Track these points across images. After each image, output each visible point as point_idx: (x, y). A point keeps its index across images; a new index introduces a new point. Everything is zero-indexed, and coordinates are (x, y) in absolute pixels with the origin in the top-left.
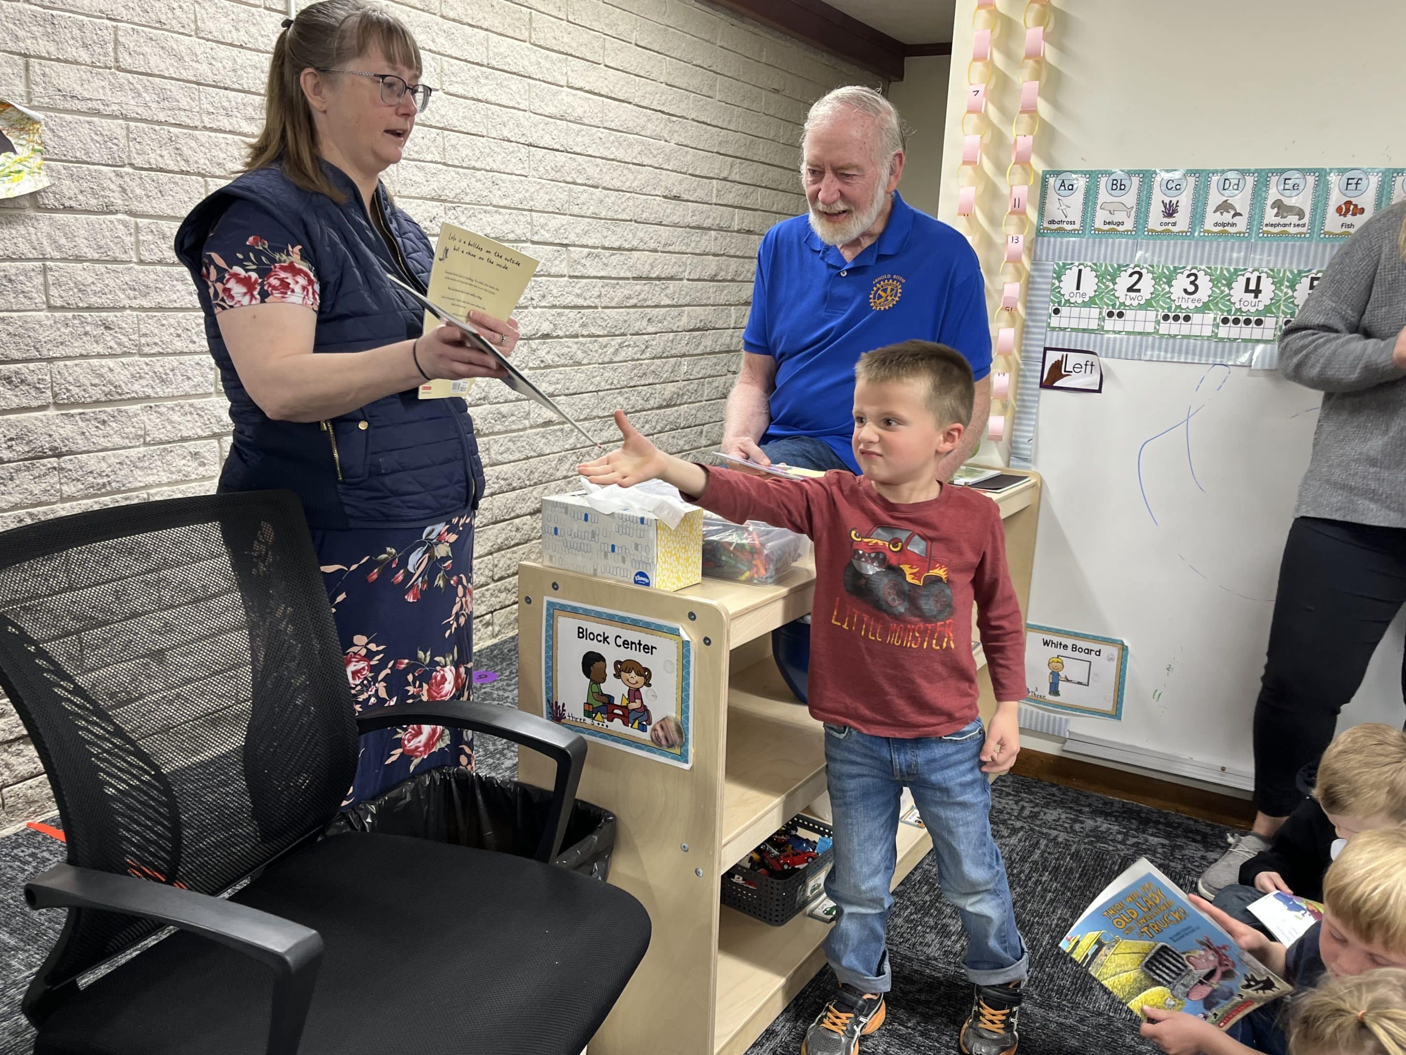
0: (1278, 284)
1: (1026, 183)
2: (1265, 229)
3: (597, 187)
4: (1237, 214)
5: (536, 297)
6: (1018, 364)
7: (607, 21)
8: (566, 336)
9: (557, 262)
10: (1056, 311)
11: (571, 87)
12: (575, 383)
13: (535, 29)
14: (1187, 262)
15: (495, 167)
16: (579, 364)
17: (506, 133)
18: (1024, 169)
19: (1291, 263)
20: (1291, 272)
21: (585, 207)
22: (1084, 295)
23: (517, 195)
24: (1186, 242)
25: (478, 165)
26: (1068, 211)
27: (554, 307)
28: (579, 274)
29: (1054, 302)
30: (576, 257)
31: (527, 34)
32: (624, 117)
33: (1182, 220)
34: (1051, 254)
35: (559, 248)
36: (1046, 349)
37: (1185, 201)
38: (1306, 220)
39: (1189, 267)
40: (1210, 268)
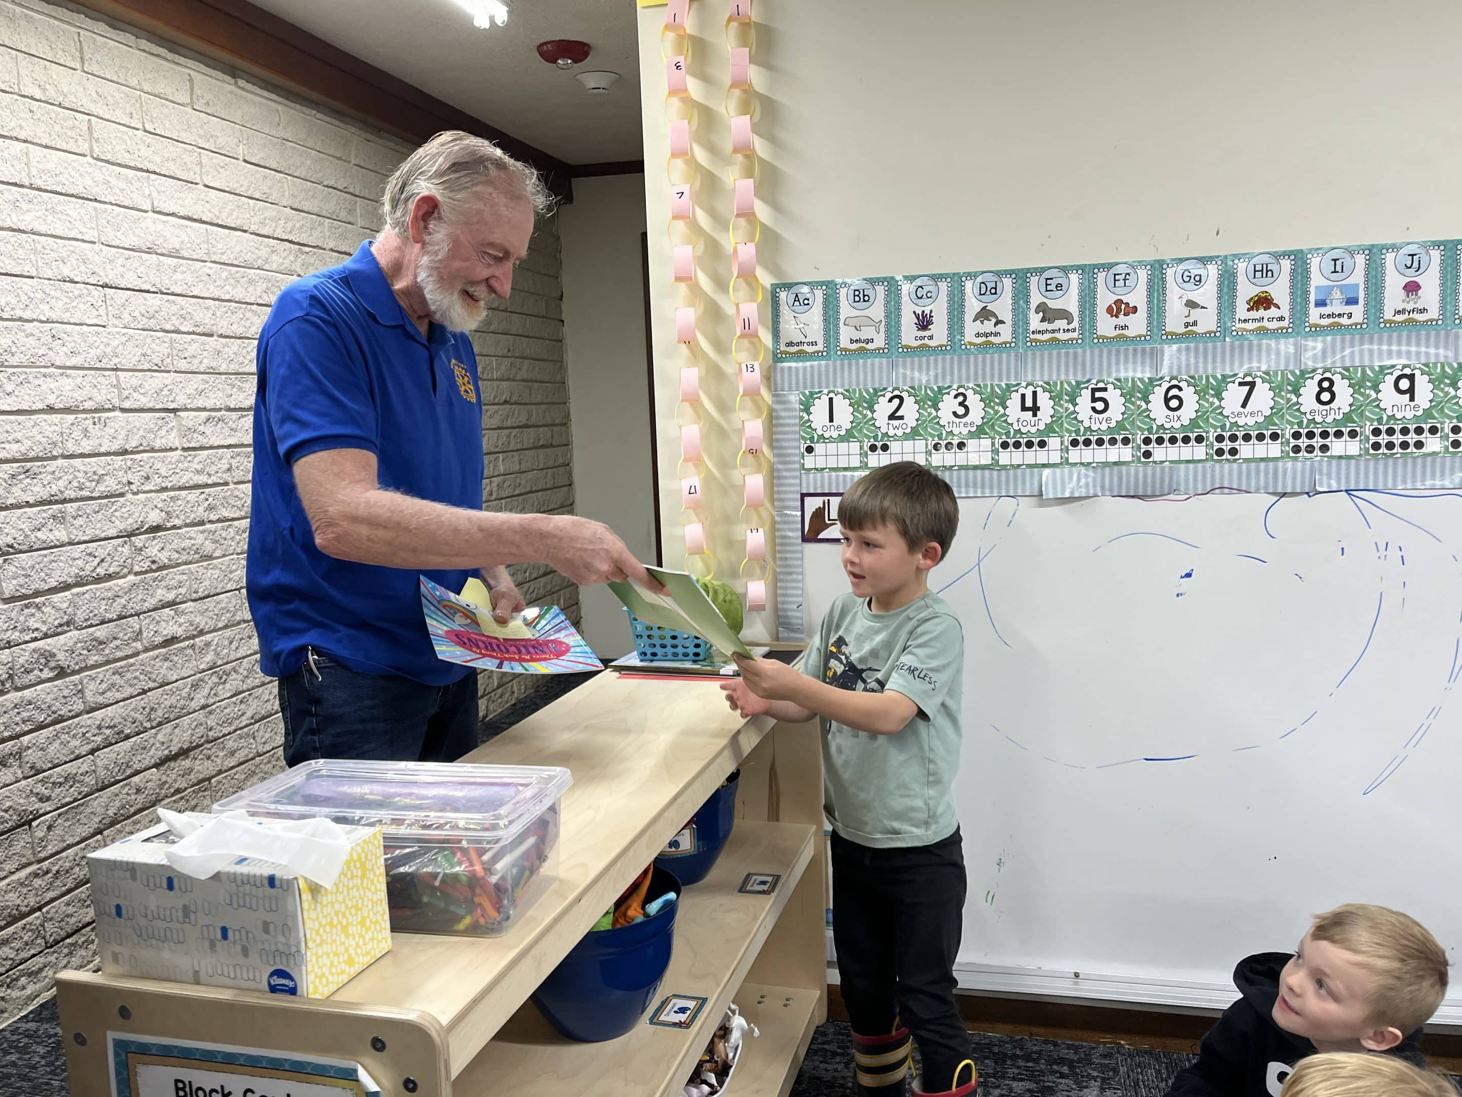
0: (1056, 398)
1: (753, 300)
2: (1032, 336)
3: (212, 335)
4: (999, 322)
5: (136, 479)
6: (773, 517)
7: (201, 132)
8: (187, 525)
9: (163, 433)
10: (810, 450)
11: (160, 213)
12: (207, 583)
13: (97, 140)
14: (952, 381)
15: (54, 317)
16: (210, 557)
17: (66, 272)
18: (748, 283)
19: (1067, 374)
20: (1069, 384)
21: (196, 361)
22: (839, 427)
23: (93, 352)
24: (948, 357)
25: (26, 315)
26: (807, 330)
27: (164, 489)
28: (197, 445)
29: (805, 439)
30: (190, 424)
31: (86, 146)
32: (238, 249)
33: (939, 332)
34: (794, 382)
35: (163, 415)
36: (803, 496)
37: (939, 310)
38: (1075, 324)
39: (955, 386)
40: (979, 386)
